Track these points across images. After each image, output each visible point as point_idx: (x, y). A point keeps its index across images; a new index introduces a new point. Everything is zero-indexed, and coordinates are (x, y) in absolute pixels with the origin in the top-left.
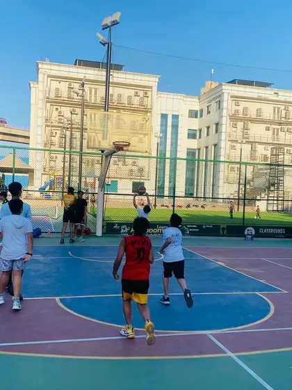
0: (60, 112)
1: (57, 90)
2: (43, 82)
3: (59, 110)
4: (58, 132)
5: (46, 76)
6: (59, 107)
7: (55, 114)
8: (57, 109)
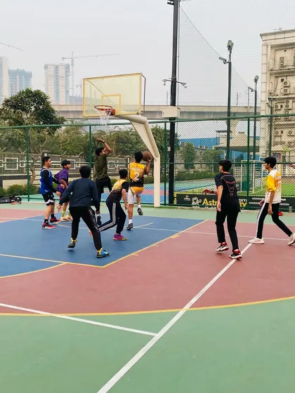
0: (286, 83)
1: (282, 59)
2: (267, 54)
3: (285, 80)
4: (284, 105)
5: (270, 46)
6: (284, 78)
7: (280, 85)
8: (282, 80)
